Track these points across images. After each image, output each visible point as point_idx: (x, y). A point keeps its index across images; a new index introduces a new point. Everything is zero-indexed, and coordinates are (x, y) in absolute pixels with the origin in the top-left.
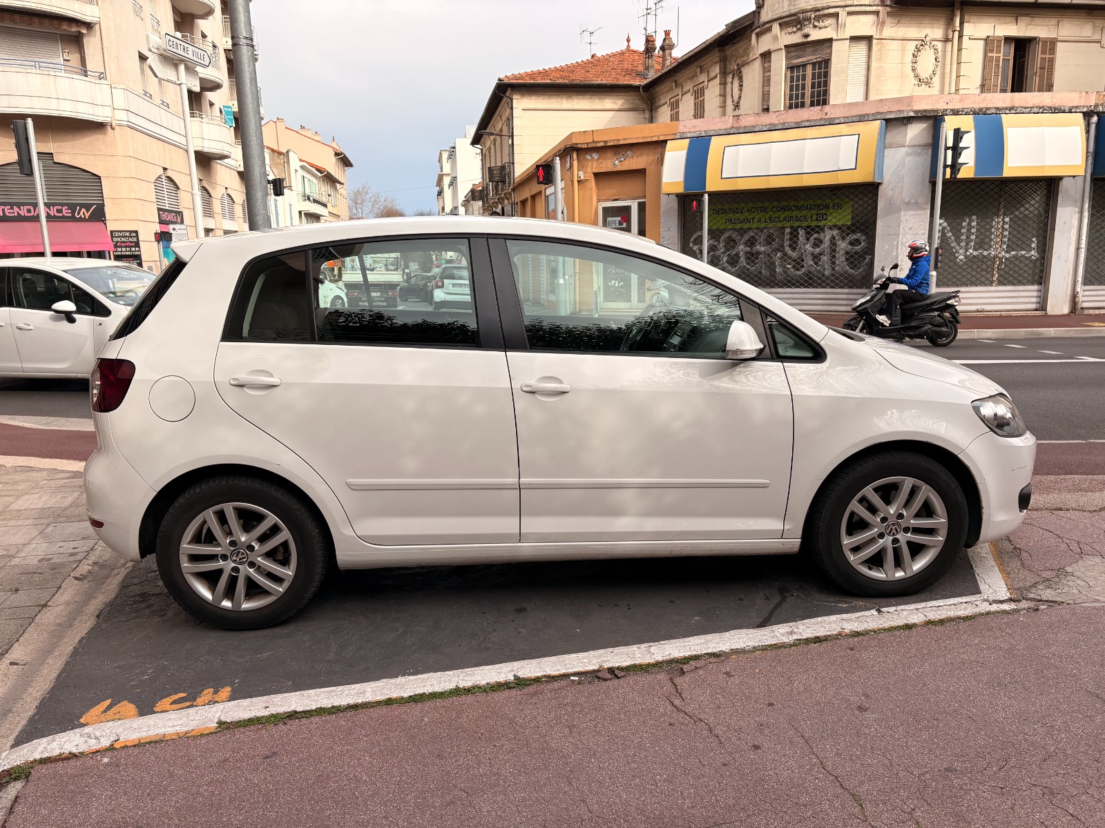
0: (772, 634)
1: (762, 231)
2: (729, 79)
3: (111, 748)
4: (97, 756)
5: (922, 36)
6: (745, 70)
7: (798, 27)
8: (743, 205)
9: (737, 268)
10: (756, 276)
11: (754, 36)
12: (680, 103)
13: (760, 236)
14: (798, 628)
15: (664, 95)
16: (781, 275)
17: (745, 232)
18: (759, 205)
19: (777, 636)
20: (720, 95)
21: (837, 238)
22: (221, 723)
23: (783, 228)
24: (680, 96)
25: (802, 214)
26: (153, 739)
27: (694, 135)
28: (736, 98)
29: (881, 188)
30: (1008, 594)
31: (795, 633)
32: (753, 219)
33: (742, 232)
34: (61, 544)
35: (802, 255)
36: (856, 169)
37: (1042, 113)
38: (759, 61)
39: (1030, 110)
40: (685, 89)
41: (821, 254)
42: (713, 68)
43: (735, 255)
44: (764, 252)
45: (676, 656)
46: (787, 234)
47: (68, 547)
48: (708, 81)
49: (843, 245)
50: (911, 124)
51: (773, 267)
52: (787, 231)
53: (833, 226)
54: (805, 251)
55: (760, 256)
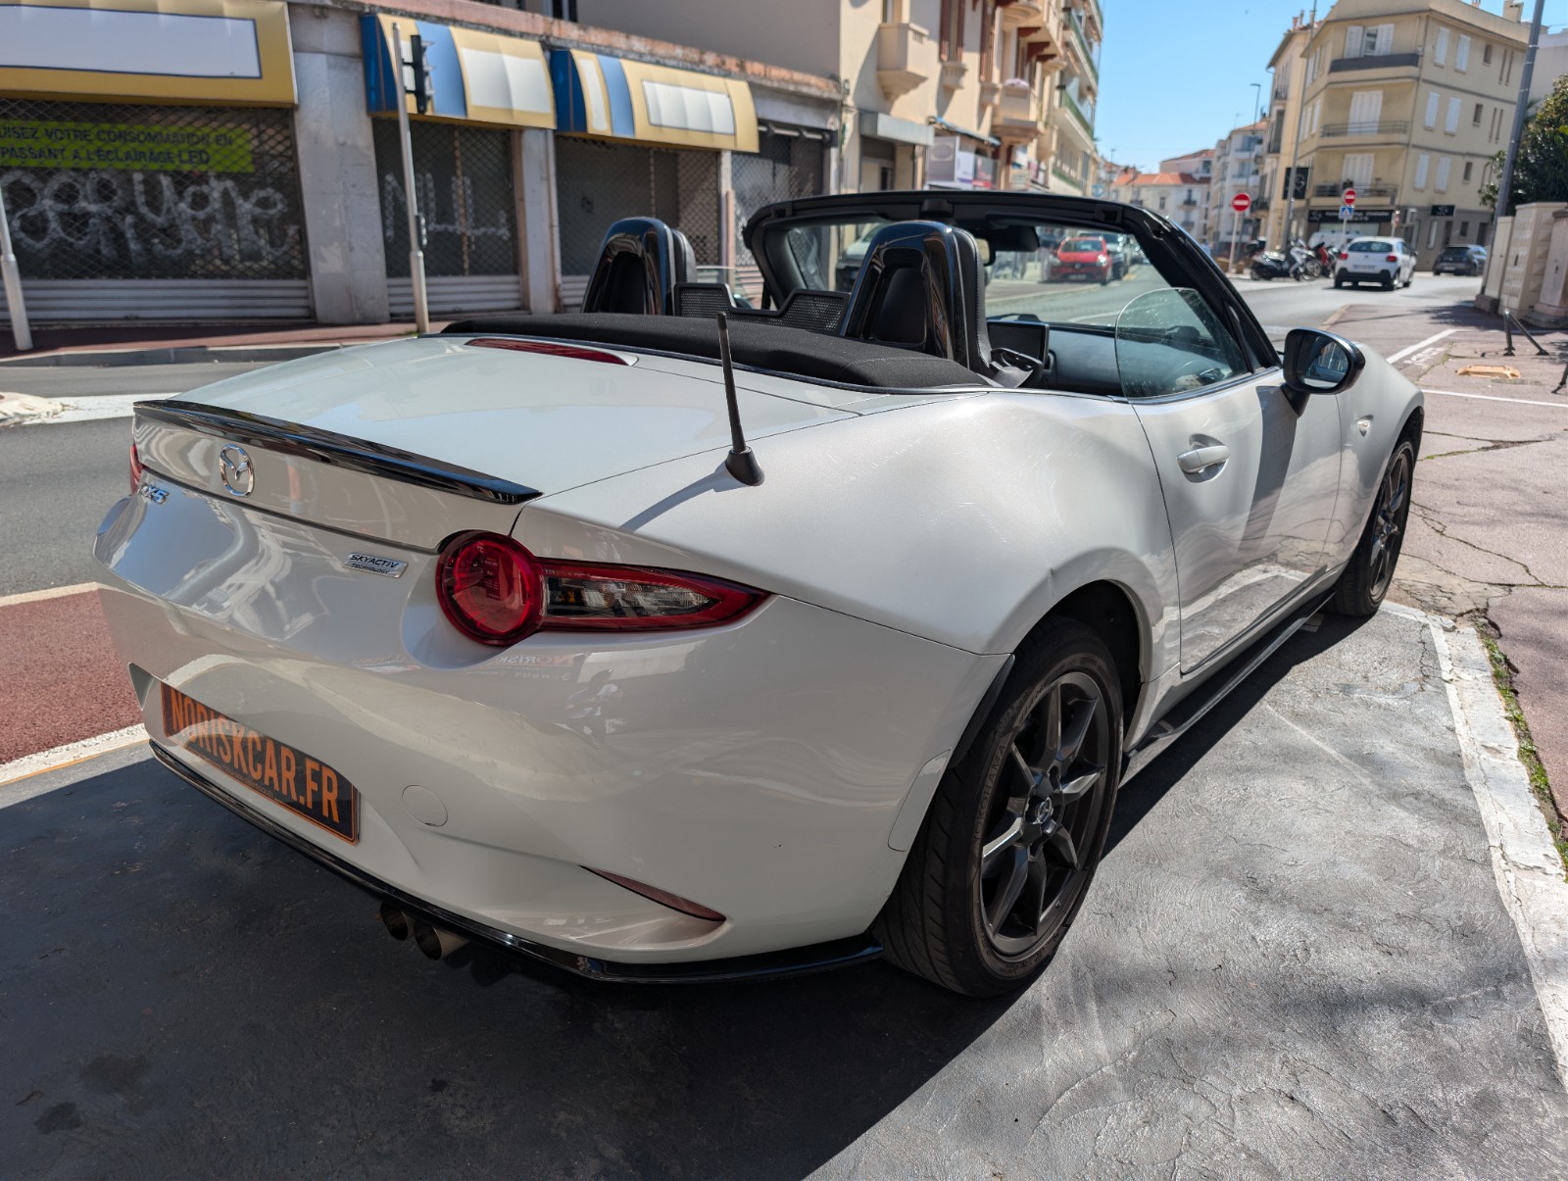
1: (86, 175)
8: (35, 123)
9: (46, 241)
10: (90, 256)
13: (84, 185)
16: (140, 255)
17: (50, 174)
18: (71, 125)
21: (233, 194)
23: (129, 172)
25: (162, 150)
29: (297, 116)
32: (63, 150)
33: (44, 174)
35: (174, 219)
36: (260, 77)
37: (493, 34)
39: (478, 28)
41: (210, 220)
43: (36, 217)
44: (99, 215)
46: (139, 182)
49: (245, 207)
50: (326, 17)
51: (122, 241)
52: (138, 177)
53: (223, 173)
54: (180, 214)
55: (92, 221)
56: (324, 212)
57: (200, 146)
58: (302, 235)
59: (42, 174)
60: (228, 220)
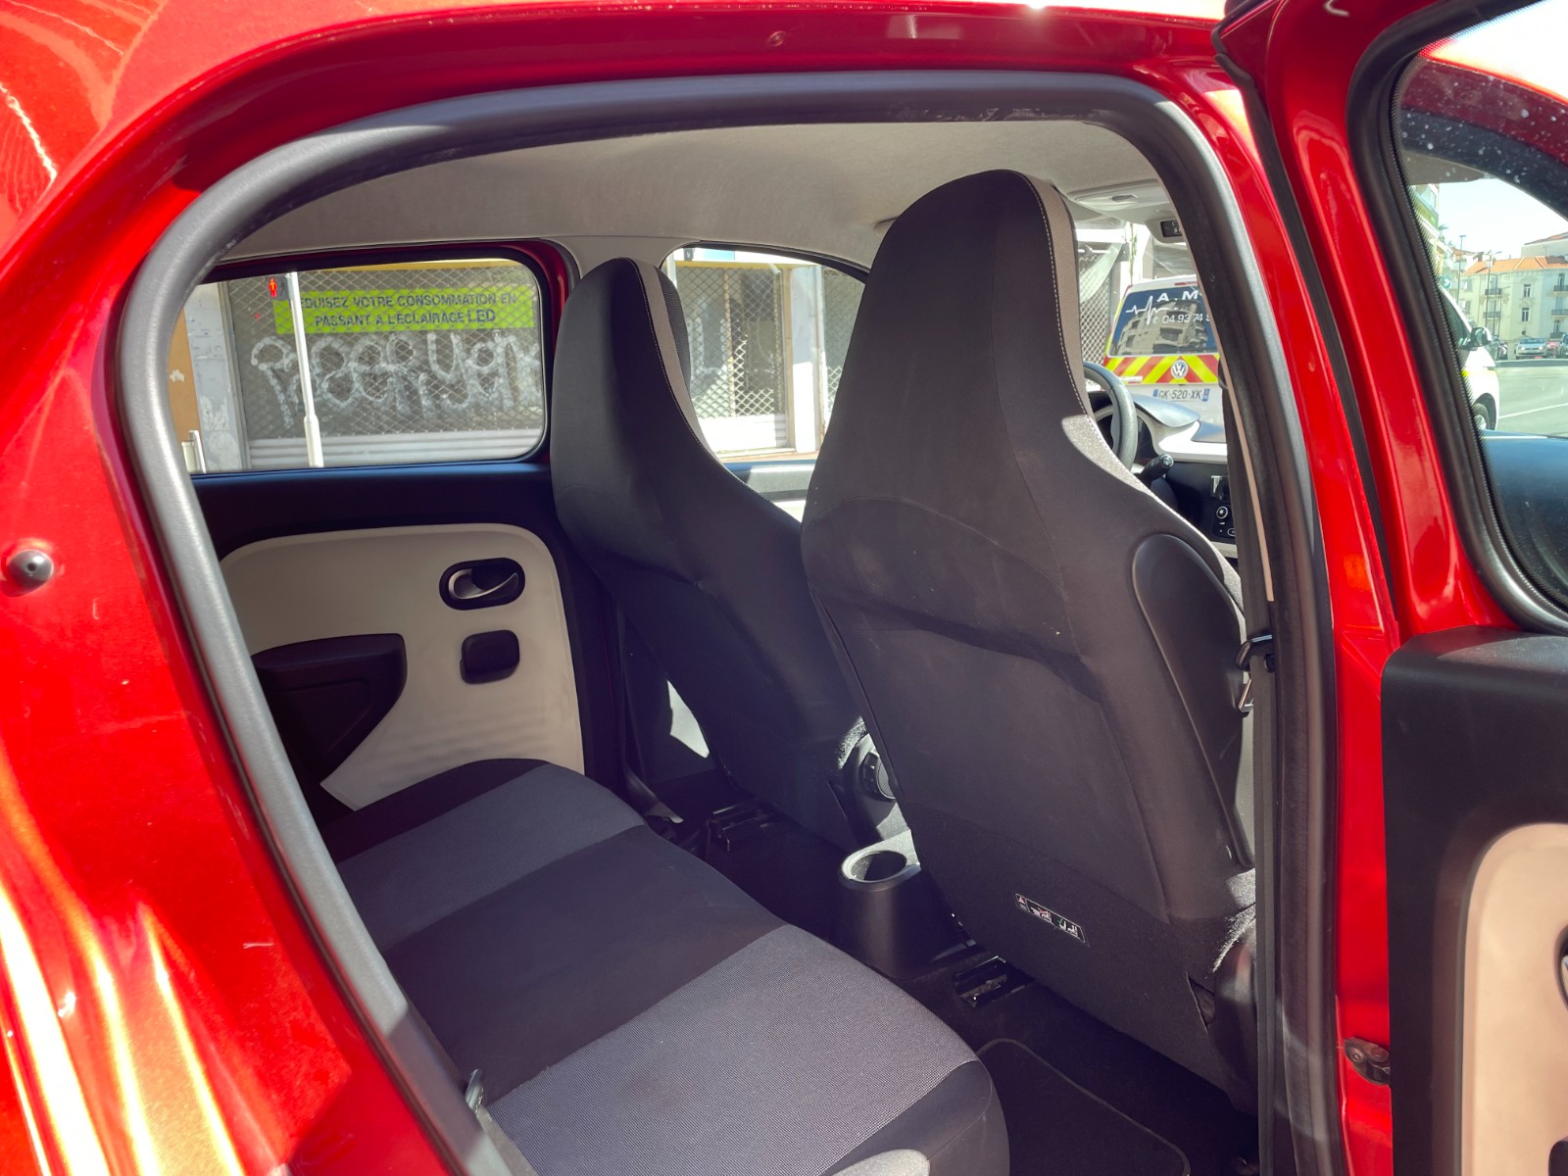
1: (386, 338)
8: (345, 293)
9: (350, 400)
10: (385, 413)
13: (384, 347)
16: (431, 410)
17: (356, 339)
18: (375, 293)
21: (515, 349)
23: (424, 333)
25: (452, 310)
32: (368, 316)
33: (350, 339)
35: (461, 375)
41: (494, 374)
43: (342, 379)
44: (396, 374)
46: (432, 342)
49: (525, 360)
51: (415, 398)
52: (431, 337)
53: (507, 329)
54: (467, 371)
55: (390, 379)
57: (487, 306)
59: (349, 339)
60: (509, 374)
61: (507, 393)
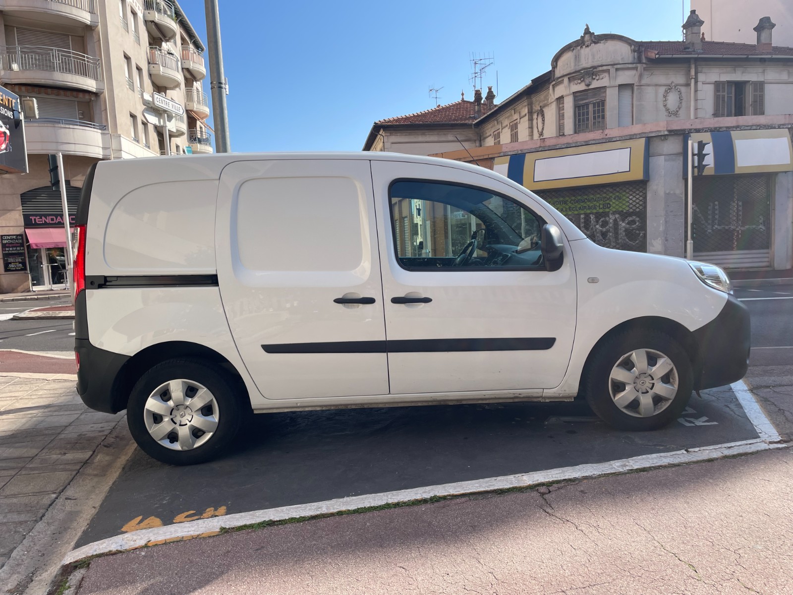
0: (611, 466)
2: (535, 116)
3: (146, 546)
4: (136, 551)
5: (669, 82)
6: (546, 110)
7: (582, 79)
11: (551, 87)
12: (501, 134)
14: (629, 463)
15: (489, 130)
18: (561, 199)
19: (615, 468)
20: (529, 128)
21: (618, 220)
22: (222, 529)
23: (579, 215)
24: (500, 130)
25: (592, 205)
26: (175, 540)
27: (513, 153)
28: (540, 130)
29: (648, 184)
30: (780, 437)
31: (627, 466)
34: (92, 425)
35: (594, 232)
36: (629, 171)
37: (759, 129)
38: (555, 103)
39: (751, 128)
40: (504, 125)
41: (608, 231)
42: (523, 109)
45: (543, 481)
46: (582, 218)
47: (98, 427)
48: (520, 119)
49: (623, 225)
50: (666, 139)
52: (582, 216)
53: (615, 211)
54: (596, 230)
56: (655, 225)
57: (608, 201)
58: (645, 236)
60: (614, 231)
61: (613, 240)
